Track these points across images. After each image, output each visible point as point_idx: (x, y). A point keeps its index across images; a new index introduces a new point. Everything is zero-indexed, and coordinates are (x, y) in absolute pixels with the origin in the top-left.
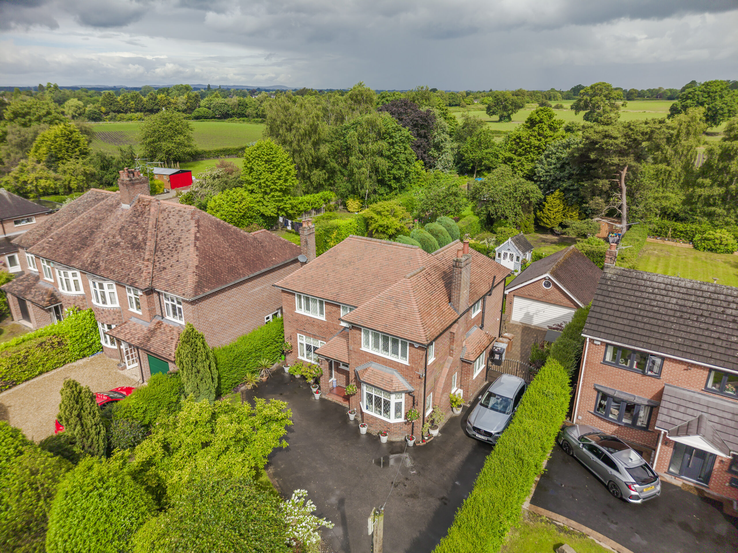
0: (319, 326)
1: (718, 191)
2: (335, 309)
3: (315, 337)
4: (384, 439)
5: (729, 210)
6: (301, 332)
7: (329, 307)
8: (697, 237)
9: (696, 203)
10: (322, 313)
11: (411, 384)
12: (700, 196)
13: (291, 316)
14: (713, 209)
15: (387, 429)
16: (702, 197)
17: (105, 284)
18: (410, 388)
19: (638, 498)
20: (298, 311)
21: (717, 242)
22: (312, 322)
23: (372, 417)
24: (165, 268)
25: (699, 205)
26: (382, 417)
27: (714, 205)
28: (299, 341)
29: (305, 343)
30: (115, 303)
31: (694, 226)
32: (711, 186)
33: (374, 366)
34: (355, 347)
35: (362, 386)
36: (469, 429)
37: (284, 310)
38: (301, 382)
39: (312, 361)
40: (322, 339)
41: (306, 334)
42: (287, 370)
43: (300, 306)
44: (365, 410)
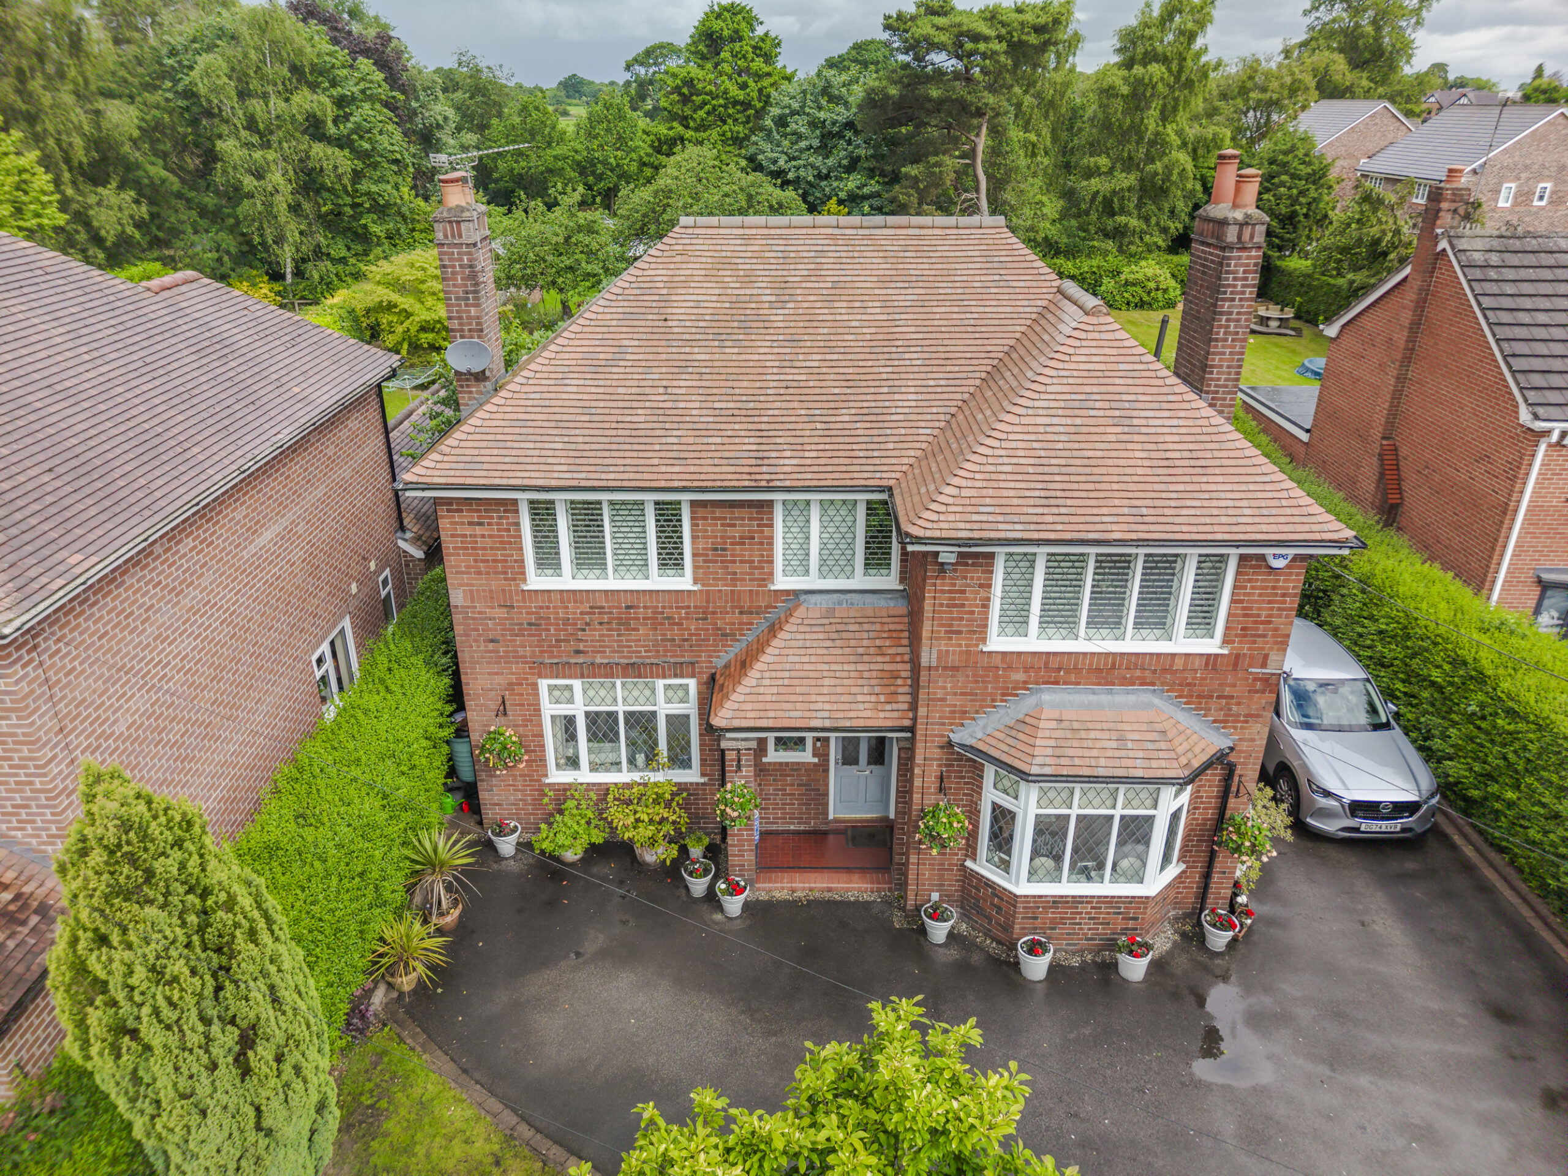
0: (657, 620)
2: (744, 525)
3: (635, 670)
6: (561, 669)
7: (712, 522)
10: (671, 558)
11: (1221, 723)
12: (1093, 196)
13: (499, 613)
15: (1130, 923)
16: (1100, 198)
18: (1214, 742)
20: (536, 581)
21: (1150, 286)
22: (624, 610)
23: (1058, 902)
28: (549, 709)
29: (578, 709)
32: (1112, 169)
33: (1057, 703)
34: (954, 648)
35: (990, 796)
36: (1324, 813)
37: (457, 597)
38: (608, 869)
39: (624, 776)
40: (678, 670)
41: (590, 671)
42: (507, 846)
43: (548, 559)
44: (1022, 887)
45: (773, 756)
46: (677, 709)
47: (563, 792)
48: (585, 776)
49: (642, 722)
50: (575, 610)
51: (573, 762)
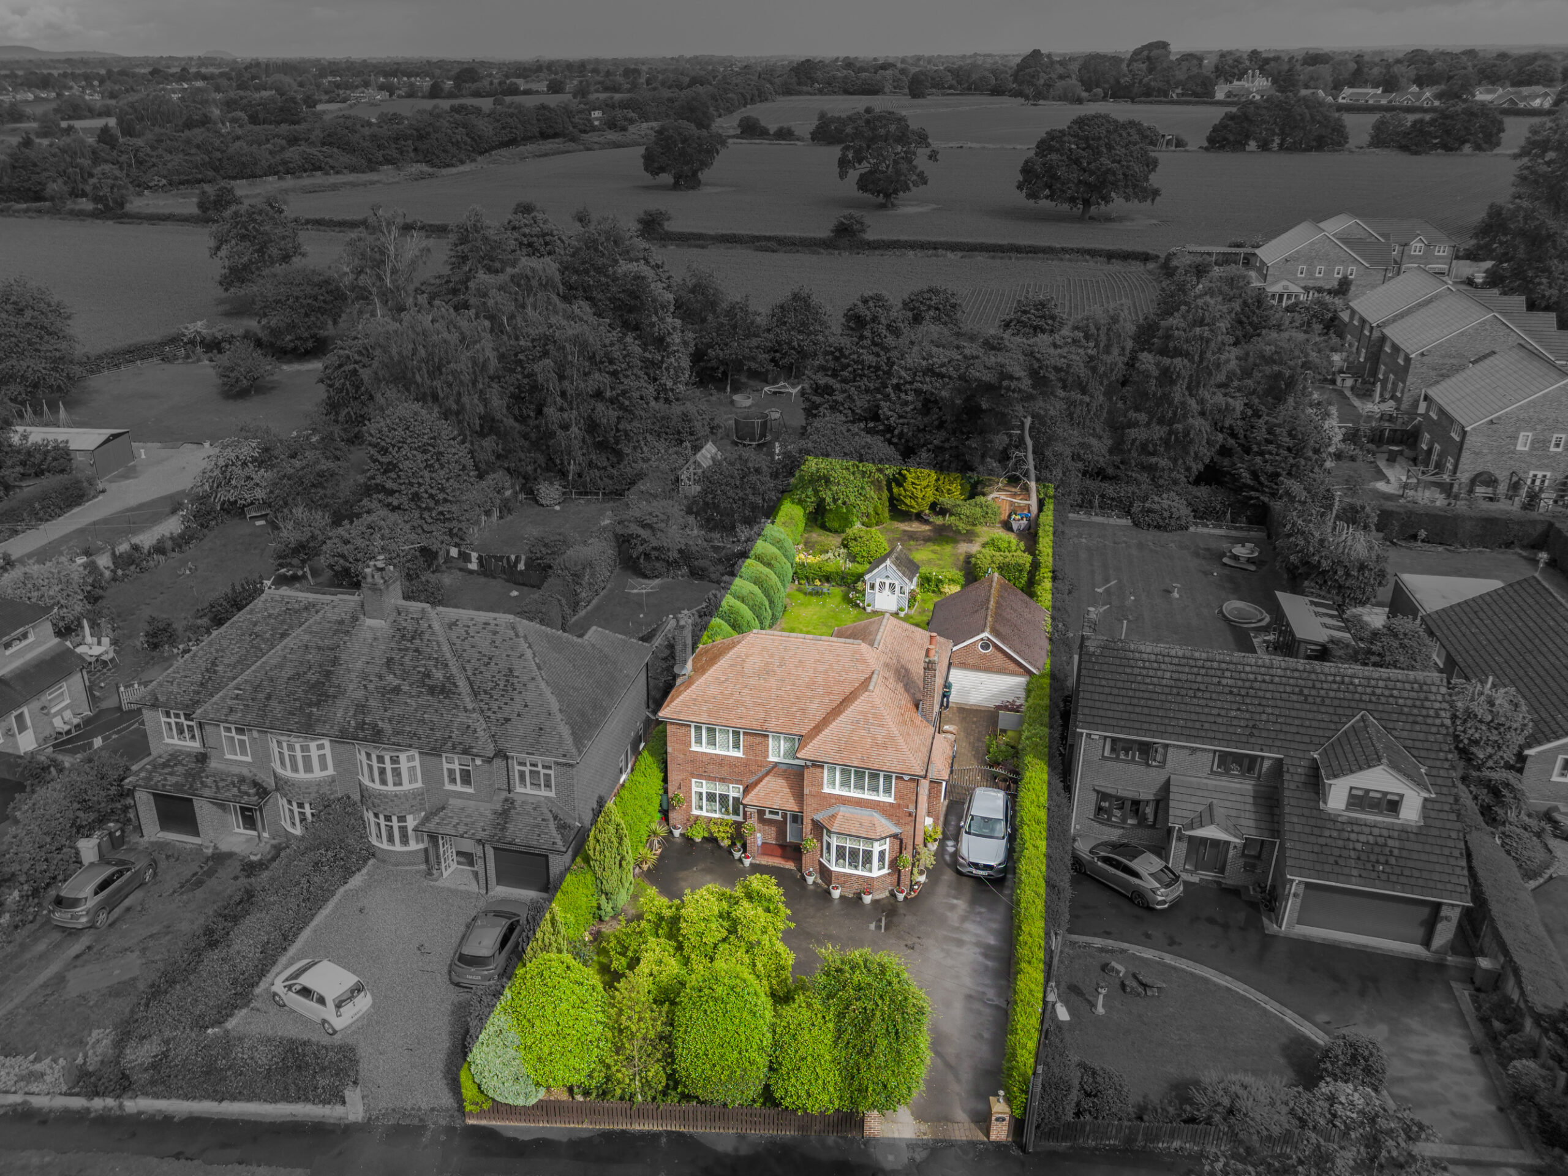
0: (730, 765)
1: (1158, 432)
2: (759, 740)
3: (723, 780)
4: (867, 899)
5: (1175, 461)
6: (700, 776)
7: (750, 739)
8: (1137, 507)
9: (1129, 451)
10: (736, 746)
11: (898, 824)
12: (1134, 441)
13: (682, 756)
14: (1153, 460)
15: (868, 885)
16: (1138, 442)
17: (403, 757)
18: (895, 830)
19: (1164, 902)
20: (694, 748)
21: (1166, 514)
22: (720, 761)
23: (845, 875)
24: (507, 720)
25: (1134, 454)
26: (860, 872)
27: (1153, 454)
28: (695, 789)
29: (704, 791)
30: (416, 781)
31: (1130, 489)
32: (1148, 425)
33: (843, 811)
34: (814, 789)
35: (825, 838)
36: (961, 865)
37: (669, 750)
38: (709, 846)
39: (717, 815)
40: (737, 782)
41: (709, 778)
42: (677, 833)
43: (699, 741)
44: (834, 868)
45: (768, 816)
46: (736, 795)
47: (697, 818)
48: (704, 813)
49: (724, 798)
50: (705, 759)
51: (701, 808)
